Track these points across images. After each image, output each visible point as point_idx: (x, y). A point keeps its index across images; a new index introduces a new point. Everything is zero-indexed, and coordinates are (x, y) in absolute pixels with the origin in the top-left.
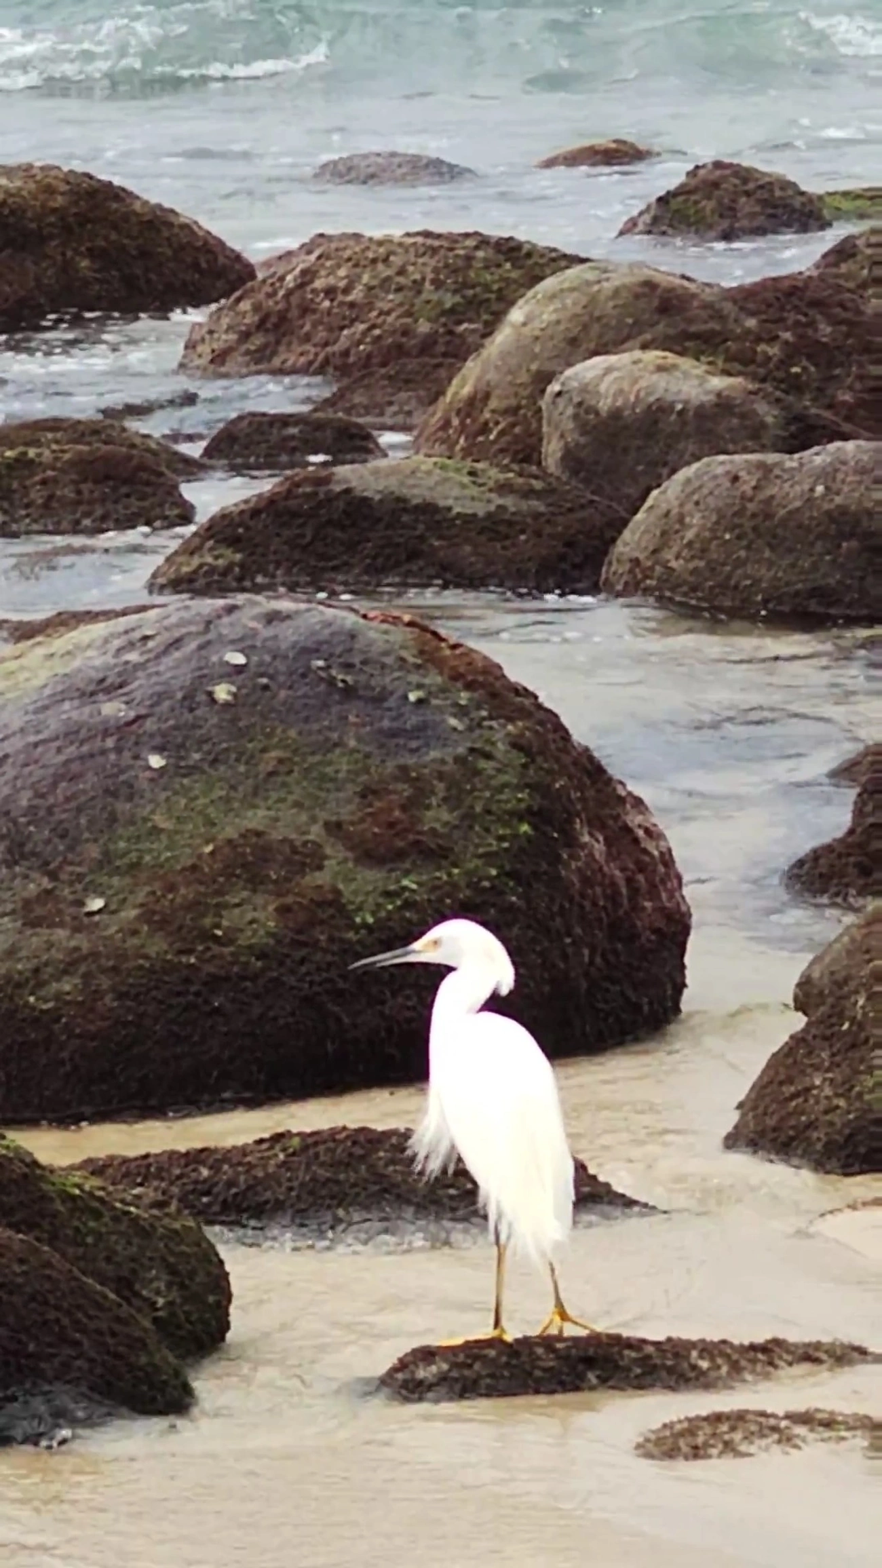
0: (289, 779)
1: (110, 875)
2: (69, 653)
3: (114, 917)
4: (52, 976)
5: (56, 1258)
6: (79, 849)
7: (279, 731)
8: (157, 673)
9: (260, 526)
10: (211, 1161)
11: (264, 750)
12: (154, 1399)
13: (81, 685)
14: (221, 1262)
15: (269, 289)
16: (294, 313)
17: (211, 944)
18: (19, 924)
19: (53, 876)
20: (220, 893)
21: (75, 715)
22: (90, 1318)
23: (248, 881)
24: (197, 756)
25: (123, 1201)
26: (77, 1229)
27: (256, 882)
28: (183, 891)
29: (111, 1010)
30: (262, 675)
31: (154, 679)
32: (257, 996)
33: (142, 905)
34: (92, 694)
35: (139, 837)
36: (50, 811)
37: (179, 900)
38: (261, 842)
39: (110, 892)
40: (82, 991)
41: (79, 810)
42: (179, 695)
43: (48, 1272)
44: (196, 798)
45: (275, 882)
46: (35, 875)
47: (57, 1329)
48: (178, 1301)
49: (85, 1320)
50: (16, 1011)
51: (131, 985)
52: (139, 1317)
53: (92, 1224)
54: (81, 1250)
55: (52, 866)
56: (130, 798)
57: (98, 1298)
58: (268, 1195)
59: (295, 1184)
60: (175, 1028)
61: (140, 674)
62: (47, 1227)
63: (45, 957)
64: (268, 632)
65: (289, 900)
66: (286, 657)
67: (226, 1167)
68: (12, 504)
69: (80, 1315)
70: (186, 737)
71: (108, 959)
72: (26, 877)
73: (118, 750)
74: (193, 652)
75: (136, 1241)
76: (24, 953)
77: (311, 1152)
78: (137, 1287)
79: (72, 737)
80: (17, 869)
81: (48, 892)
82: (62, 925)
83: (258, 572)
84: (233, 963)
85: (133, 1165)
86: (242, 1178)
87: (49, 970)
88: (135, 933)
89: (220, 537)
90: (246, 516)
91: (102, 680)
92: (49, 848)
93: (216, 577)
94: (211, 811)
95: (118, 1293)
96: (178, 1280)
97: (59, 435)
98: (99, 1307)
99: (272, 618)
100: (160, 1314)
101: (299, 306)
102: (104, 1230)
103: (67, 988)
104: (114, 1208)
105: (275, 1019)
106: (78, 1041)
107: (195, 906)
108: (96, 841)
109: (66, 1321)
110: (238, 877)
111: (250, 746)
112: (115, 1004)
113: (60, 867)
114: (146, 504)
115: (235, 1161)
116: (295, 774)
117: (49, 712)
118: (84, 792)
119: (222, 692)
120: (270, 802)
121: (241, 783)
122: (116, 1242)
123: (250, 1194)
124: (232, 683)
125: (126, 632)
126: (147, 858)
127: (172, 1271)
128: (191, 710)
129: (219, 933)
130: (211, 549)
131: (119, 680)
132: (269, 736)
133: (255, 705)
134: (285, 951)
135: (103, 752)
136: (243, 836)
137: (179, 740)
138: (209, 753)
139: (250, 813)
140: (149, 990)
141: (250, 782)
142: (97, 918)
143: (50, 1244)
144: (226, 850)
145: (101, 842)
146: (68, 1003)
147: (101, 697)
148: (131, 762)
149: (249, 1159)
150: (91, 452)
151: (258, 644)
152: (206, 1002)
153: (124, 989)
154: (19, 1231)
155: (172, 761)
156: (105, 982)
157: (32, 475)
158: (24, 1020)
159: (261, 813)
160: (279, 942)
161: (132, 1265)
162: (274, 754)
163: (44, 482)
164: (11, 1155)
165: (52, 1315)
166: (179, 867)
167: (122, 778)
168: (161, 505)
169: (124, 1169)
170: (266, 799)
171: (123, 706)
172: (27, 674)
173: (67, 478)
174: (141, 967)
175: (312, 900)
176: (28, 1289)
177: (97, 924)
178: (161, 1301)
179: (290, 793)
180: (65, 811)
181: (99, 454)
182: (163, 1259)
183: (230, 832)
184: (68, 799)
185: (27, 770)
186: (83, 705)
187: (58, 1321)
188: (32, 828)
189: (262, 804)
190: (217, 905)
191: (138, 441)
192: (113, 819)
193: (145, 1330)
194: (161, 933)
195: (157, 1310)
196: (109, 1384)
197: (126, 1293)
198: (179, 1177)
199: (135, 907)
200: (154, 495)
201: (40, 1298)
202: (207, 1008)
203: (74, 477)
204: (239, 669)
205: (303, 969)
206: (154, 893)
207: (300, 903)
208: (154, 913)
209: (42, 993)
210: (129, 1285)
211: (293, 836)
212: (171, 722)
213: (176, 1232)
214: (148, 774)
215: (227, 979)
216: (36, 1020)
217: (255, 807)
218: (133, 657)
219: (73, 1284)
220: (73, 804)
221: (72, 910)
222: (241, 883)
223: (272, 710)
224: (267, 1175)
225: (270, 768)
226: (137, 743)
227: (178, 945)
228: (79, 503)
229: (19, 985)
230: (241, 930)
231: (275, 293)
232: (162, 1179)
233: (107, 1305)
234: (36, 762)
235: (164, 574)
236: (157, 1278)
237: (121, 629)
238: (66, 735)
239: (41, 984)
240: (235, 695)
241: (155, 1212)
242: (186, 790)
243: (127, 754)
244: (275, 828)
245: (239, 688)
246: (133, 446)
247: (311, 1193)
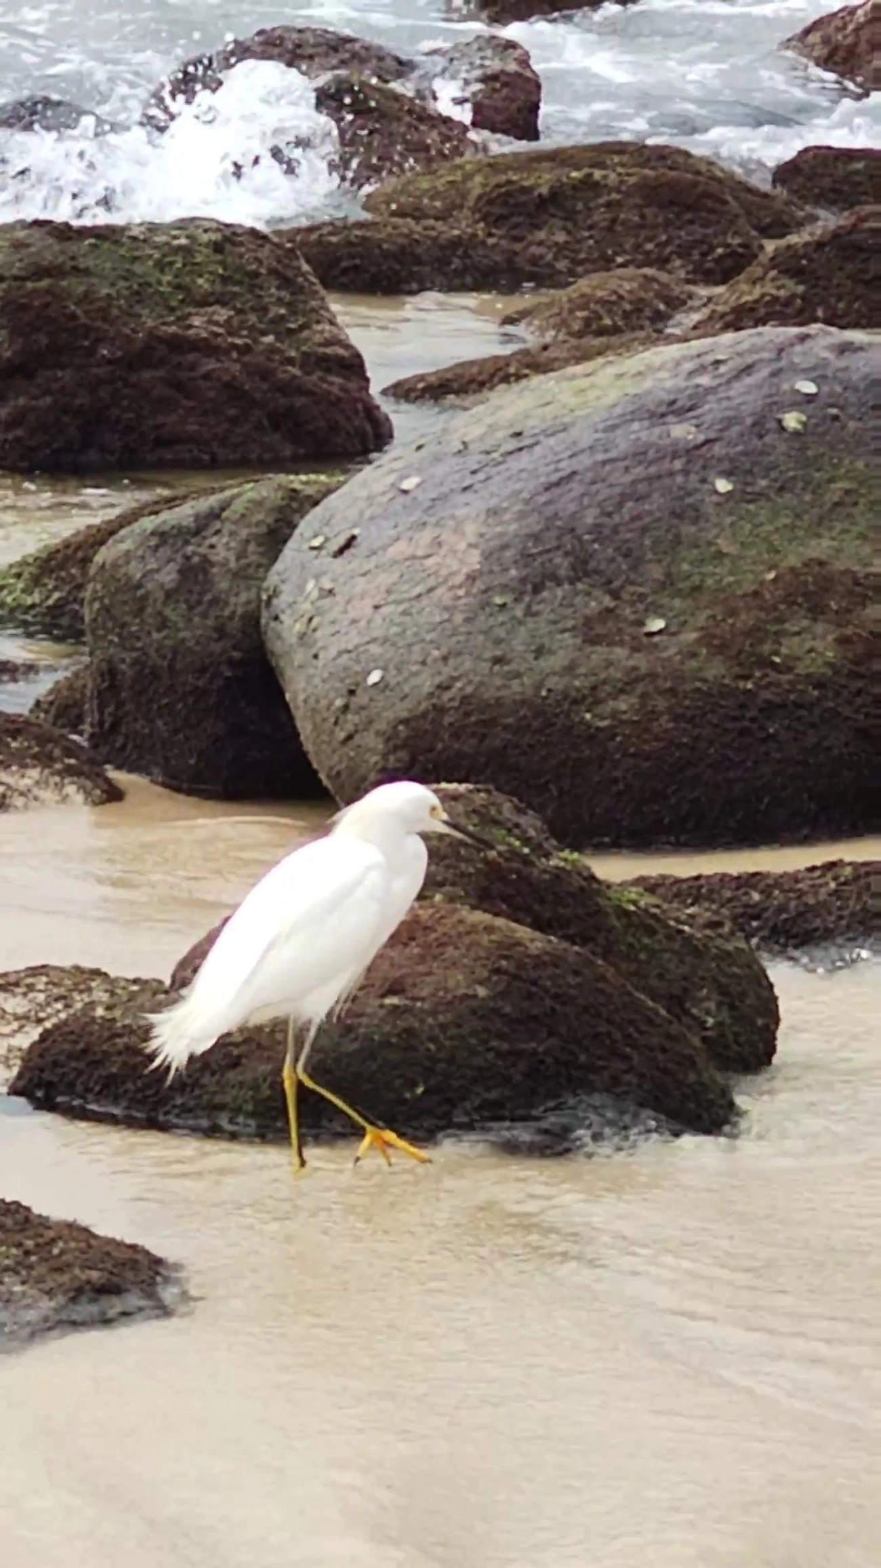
0: (855, 511)
1: (672, 597)
2: (640, 373)
3: (674, 639)
4: (609, 694)
5: (610, 973)
6: (641, 570)
7: (847, 462)
8: (728, 398)
9: (823, 260)
10: (762, 885)
11: (831, 480)
12: (699, 1117)
13: (652, 407)
14: (771, 986)
15: (839, 23)
16: (863, 46)
17: (769, 671)
18: (579, 641)
19: (615, 595)
20: (781, 620)
21: (644, 435)
22: (641, 1033)
23: (809, 610)
24: (763, 483)
25: (677, 920)
26: (631, 946)
27: (817, 611)
28: (743, 617)
29: (666, 731)
30: (832, 406)
31: (725, 404)
32: (812, 725)
33: (702, 629)
34: (663, 415)
35: (702, 561)
36: (615, 530)
37: (739, 625)
38: (824, 572)
39: (671, 614)
40: (637, 712)
41: (644, 530)
42: (749, 421)
43: (601, 985)
44: (761, 524)
45: (837, 612)
46: (597, 593)
47: (608, 1042)
48: (728, 1021)
49: (636, 1035)
50: (572, 727)
51: (687, 708)
52: (689, 1035)
53: (646, 941)
54: (633, 967)
55: (616, 584)
56: (695, 521)
57: (649, 1014)
58: (817, 923)
59: (846, 913)
60: (730, 753)
61: (710, 398)
62: (601, 941)
63: (602, 676)
64: (842, 363)
65: (849, 631)
66: (856, 389)
67: (777, 892)
68: (575, 224)
69: (631, 1030)
70: (755, 463)
71: (665, 679)
72: (588, 594)
73: (686, 472)
74: (765, 379)
75: (688, 959)
76: (582, 670)
77: (862, 882)
78: (688, 1005)
79: (641, 457)
80: (580, 586)
81: (609, 611)
82: (621, 643)
83: (819, 304)
84: (789, 691)
85: (685, 886)
86: (793, 904)
87: (608, 688)
88: (694, 655)
89: (783, 268)
90: (810, 249)
91: (673, 402)
92: (613, 566)
93: (778, 308)
94: (775, 538)
95: (669, 1011)
96: (728, 1000)
97: (625, 158)
98: (650, 1022)
99: (844, 349)
100: (709, 1033)
101: (868, 41)
102: (657, 947)
103: (624, 707)
104: (668, 927)
105: (829, 749)
106: (631, 761)
107: (756, 632)
108: (659, 561)
109: (617, 1035)
110: (800, 605)
111: (817, 475)
112: (671, 725)
113: (622, 587)
114: (710, 231)
115: (786, 887)
116: (861, 507)
117: (619, 432)
118: (650, 513)
119: (792, 420)
120: (834, 534)
121: (806, 512)
122: (670, 960)
123: (800, 921)
124: (802, 412)
125: (699, 356)
126: (710, 582)
127: (723, 991)
128: (761, 437)
129: (777, 660)
130: (773, 280)
131: (689, 404)
132: (836, 467)
133: (825, 433)
134: (843, 682)
135: (672, 474)
136: (806, 565)
137: (748, 466)
138: (776, 480)
139: (813, 543)
140: (705, 714)
141: (816, 511)
142: (656, 639)
143: (605, 959)
144: (788, 578)
145: (665, 563)
146: (622, 722)
147: (670, 418)
148: (698, 485)
149: (800, 886)
150: (656, 178)
151: (830, 373)
152: (762, 728)
153: (680, 711)
154: (574, 943)
155: (740, 487)
156: (661, 703)
157: (598, 196)
158: (579, 736)
159: (825, 543)
160: (837, 672)
161: (685, 984)
162: (839, 485)
163: (609, 205)
164: (569, 867)
165: (603, 1028)
166: (739, 592)
167: (689, 500)
168: (724, 233)
169: (675, 889)
170: (831, 529)
171: (693, 429)
172: (597, 393)
173: (631, 201)
174: (698, 690)
175: (871, 633)
176: (581, 1001)
177: (656, 646)
178: (710, 1021)
179: (855, 524)
180: (630, 531)
181: (663, 180)
182: (715, 980)
183: (793, 561)
184: (633, 519)
185: (594, 488)
186: (653, 426)
187: (609, 1034)
188: (596, 546)
189: (826, 534)
190: (776, 633)
191: (703, 168)
192: (677, 541)
193: (695, 1048)
194: (720, 657)
195: (706, 1029)
196: (657, 1098)
197: (678, 1011)
198: (730, 900)
199: (696, 629)
200: (718, 222)
201: (592, 1011)
202: (762, 735)
203: (638, 201)
204: (810, 398)
205: (859, 701)
206: (714, 617)
207: (859, 635)
208: (714, 637)
209: (599, 709)
210: (681, 1004)
211: (856, 568)
212: (740, 448)
213: (728, 953)
214: (715, 498)
215: (783, 706)
216: (592, 737)
217: (819, 536)
218: (704, 380)
219: (626, 999)
220: (638, 524)
221: (631, 630)
222: (802, 613)
223: (843, 441)
224: (818, 903)
225: (836, 499)
226: (704, 467)
227: (737, 670)
228: (642, 227)
229: (575, 702)
230: (799, 659)
231: (844, 27)
232: (713, 901)
233: (658, 1021)
234: (603, 480)
235: (725, 303)
236: (707, 998)
237: (694, 352)
238: (635, 455)
239: (597, 702)
240: (804, 424)
241: (708, 932)
242: (751, 516)
243: (693, 478)
244: (838, 559)
245: (809, 417)
246: (698, 173)
247: (861, 923)
